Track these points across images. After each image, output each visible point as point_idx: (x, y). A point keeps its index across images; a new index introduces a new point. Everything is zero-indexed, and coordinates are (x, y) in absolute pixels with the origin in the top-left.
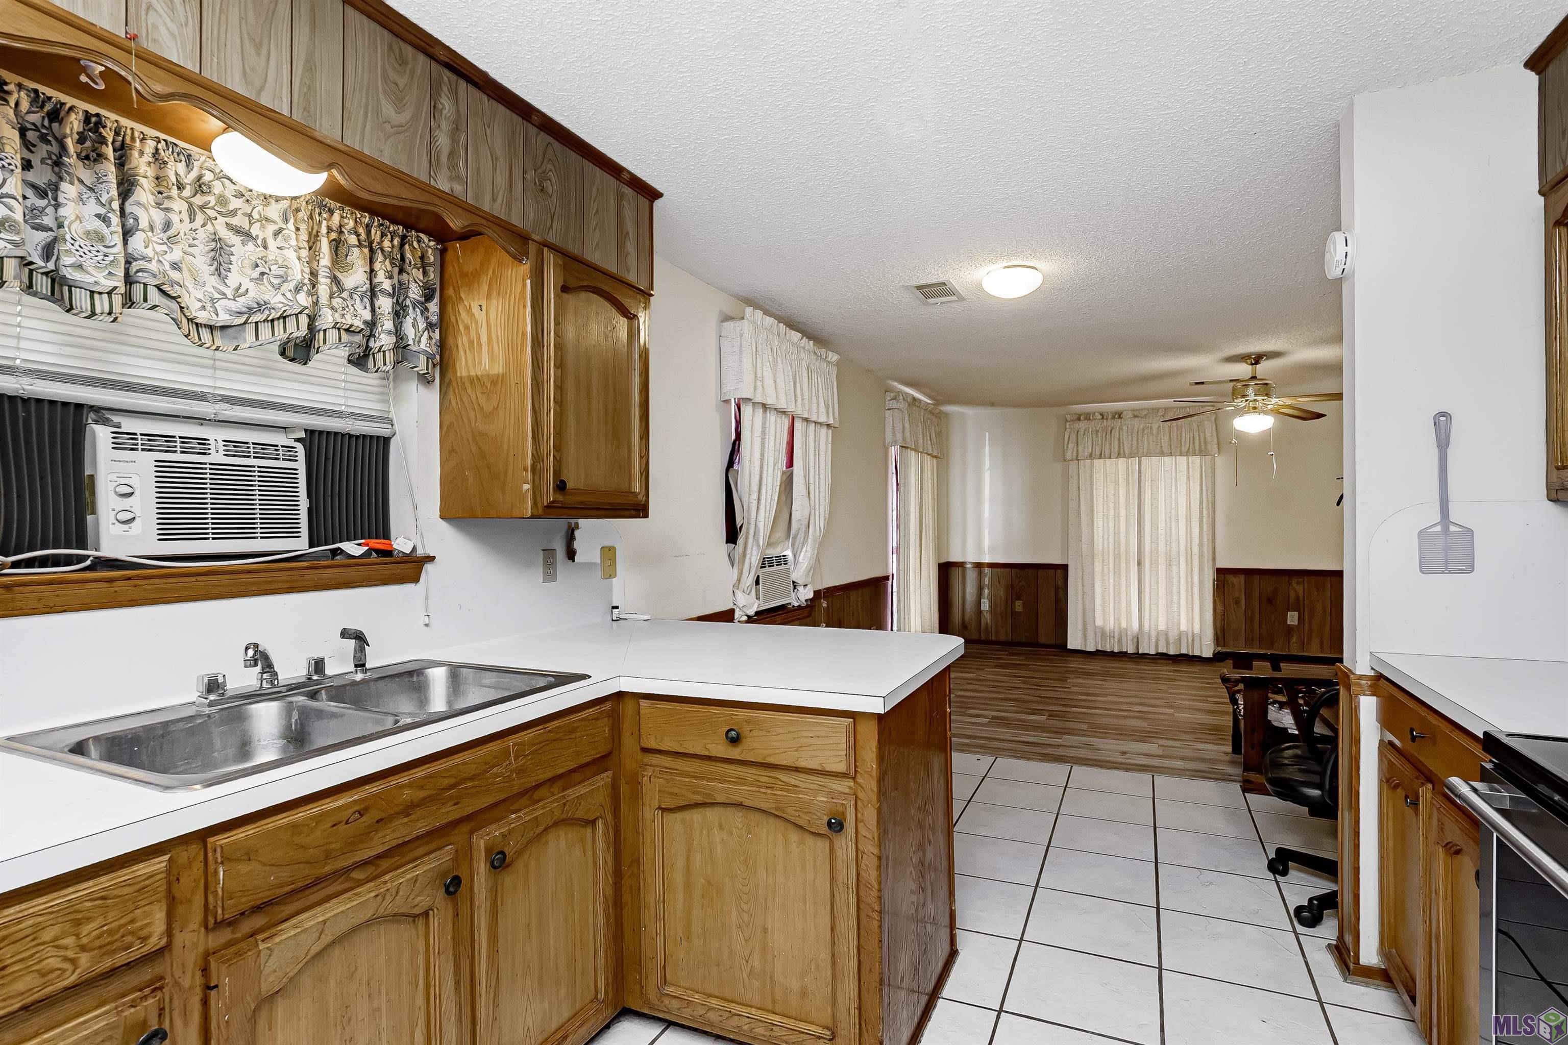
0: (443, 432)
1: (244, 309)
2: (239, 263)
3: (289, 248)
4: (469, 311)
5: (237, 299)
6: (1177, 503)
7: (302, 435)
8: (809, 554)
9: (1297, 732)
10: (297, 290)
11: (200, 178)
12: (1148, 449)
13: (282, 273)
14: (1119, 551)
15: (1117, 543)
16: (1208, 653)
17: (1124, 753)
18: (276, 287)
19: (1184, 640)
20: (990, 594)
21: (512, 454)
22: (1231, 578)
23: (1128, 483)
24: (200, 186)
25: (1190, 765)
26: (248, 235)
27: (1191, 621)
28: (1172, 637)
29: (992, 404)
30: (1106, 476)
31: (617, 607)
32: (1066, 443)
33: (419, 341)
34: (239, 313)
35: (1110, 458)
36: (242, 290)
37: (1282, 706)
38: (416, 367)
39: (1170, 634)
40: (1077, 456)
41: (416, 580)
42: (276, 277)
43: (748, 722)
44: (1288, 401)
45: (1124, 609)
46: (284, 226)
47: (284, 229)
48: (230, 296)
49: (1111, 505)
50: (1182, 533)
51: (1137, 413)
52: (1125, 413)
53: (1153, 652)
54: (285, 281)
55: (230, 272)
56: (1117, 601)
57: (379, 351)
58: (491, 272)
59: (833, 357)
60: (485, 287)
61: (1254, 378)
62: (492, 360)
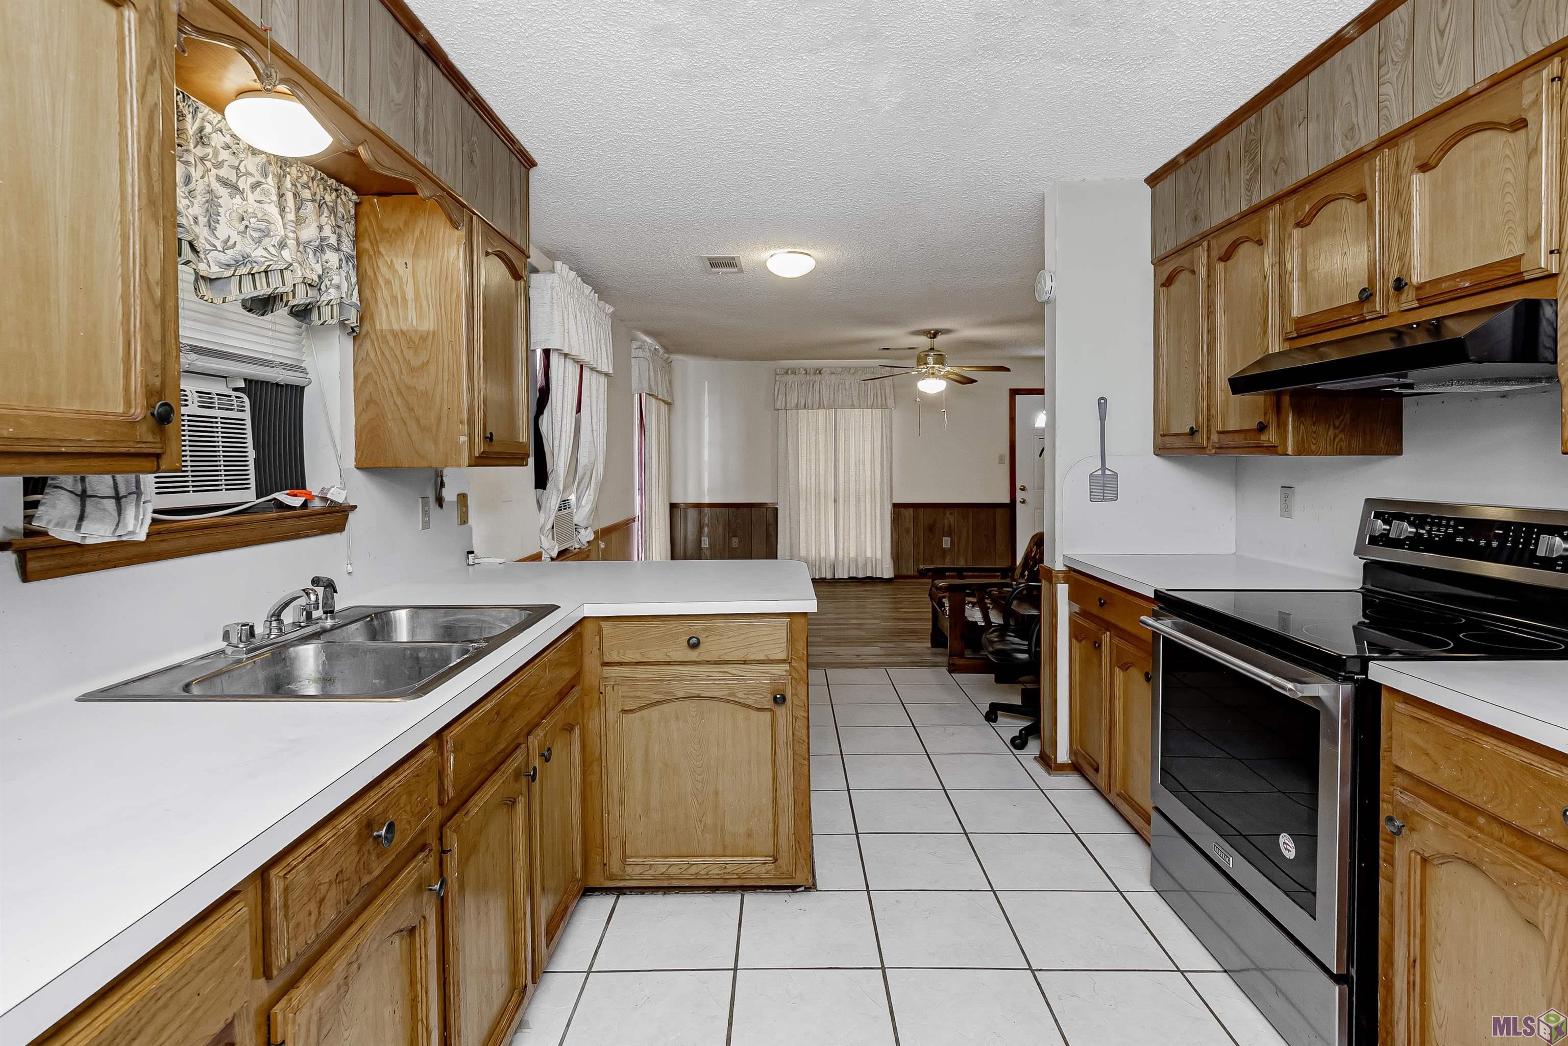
0: (359, 384)
1: (233, 262)
2: (228, 215)
3: (270, 203)
4: (391, 267)
5: (226, 251)
6: (864, 448)
7: (242, 384)
8: (592, 498)
9: (983, 624)
10: (282, 245)
11: (201, 129)
12: (843, 402)
13: (263, 227)
14: (819, 490)
15: (818, 484)
16: (888, 573)
17: (858, 656)
18: (257, 240)
19: (869, 565)
20: (710, 532)
21: (446, 407)
22: (903, 510)
23: (826, 431)
24: (201, 138)
25: (907, 659)
26: (235, 187)
27: (874, 549)
28: (861, 561)
29: (715, 356)
30: (808, 425)
31: (472, 552)
32: (776, 394)
33: (352, 295)
34: (227, 265)
35: (812, 409)
36: (231, 243)
37: (974, 605)
38: (348, 320)
39: (859, 559)
40: (786, 406)
41: (342, 529)
42: (255, 230)
43: (704, 630)
44: (957, 370)
45: (823, 541)
46: (264, 181)
47: (264, 184)
48: (220, 248)
49: (813, 450)
50: (868, 473)
51: (833, 370)
52: (824, 370)
53: (846, 577)
54: (268, 235)
55: (219, 223)
56: (818, 535)
57: (327, 304)
58: (417, 233)
59: (610, 309)
60: (410, 246)
61: (932, 349)
62: (420, 316)
